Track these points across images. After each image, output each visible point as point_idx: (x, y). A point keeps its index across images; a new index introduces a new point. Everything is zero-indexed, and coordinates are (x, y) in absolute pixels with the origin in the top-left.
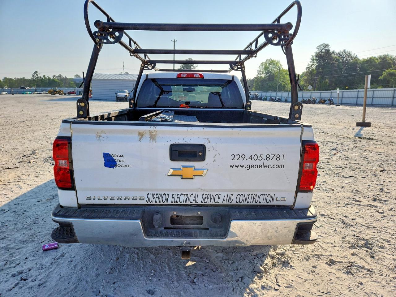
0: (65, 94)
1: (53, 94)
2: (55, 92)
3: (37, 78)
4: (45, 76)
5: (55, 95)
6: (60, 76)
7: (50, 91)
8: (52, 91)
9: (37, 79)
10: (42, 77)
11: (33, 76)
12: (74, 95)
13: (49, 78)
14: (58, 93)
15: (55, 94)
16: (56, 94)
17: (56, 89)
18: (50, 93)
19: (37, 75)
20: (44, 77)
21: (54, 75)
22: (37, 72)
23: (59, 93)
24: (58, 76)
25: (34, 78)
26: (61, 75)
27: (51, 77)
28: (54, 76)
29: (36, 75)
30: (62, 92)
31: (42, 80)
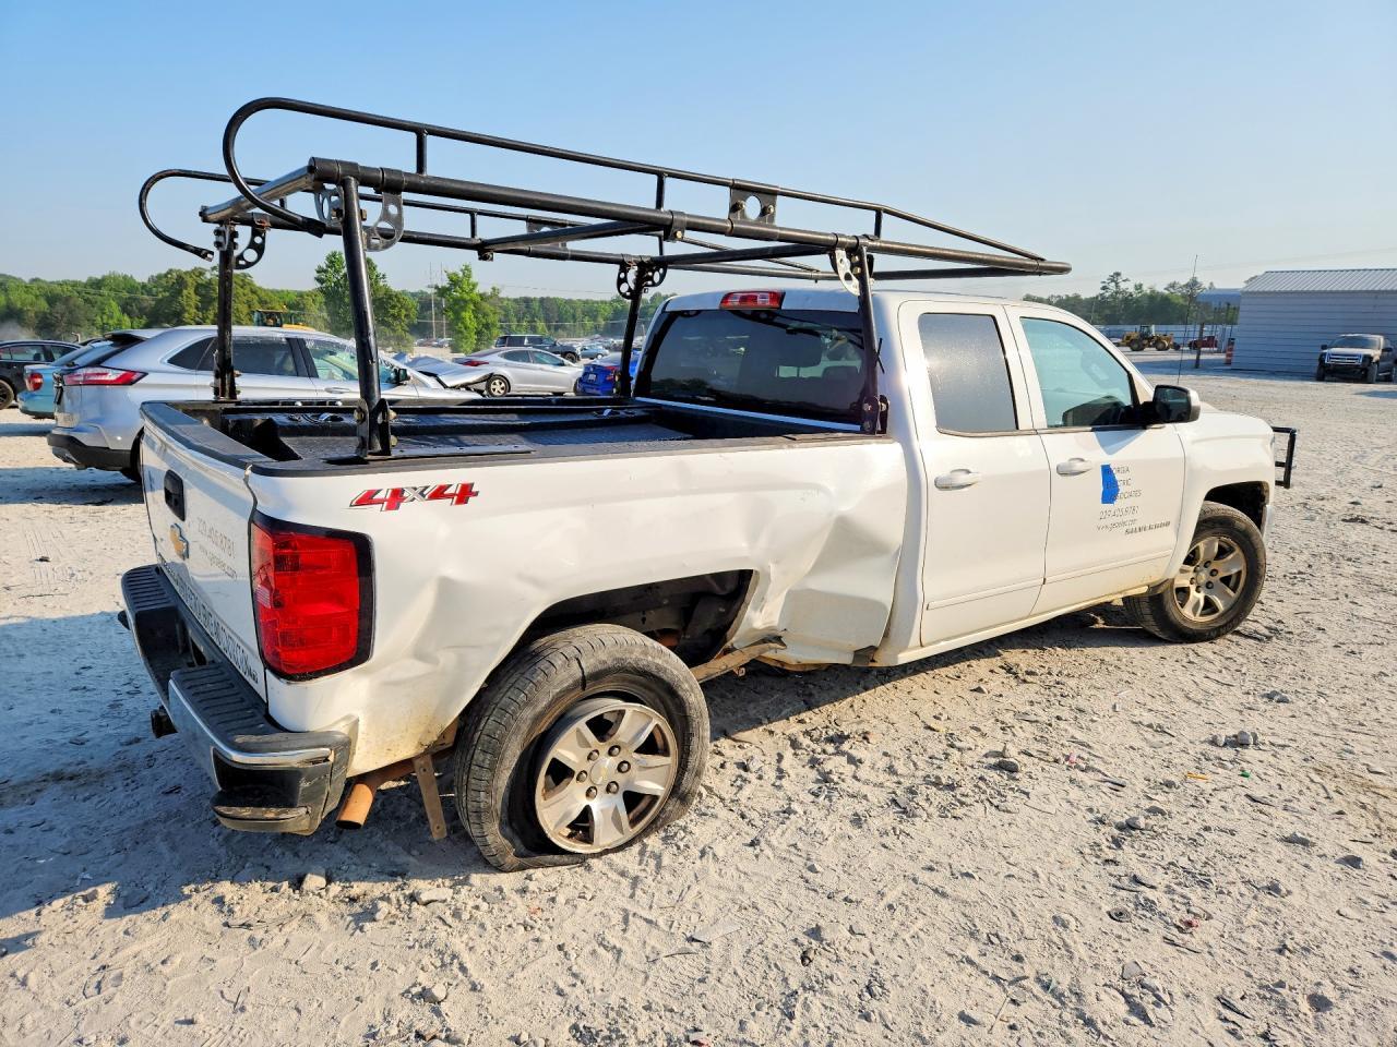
0: (1177, 347)
1: (1136, 346)
2: (1146, 342)
3: (1116, 293)
4: (1141, 285)
5: (1142, 349)
6: (1194, 284)
7: (1128, 338)
8: (1135, 336)
9: (1115, 298)
10: (1131, 289)
11: (1104, 288)
12: (1210, 352)
13: (1153, 291)
14: (1154, 345)
15: (1144, 346)
16: (1147, 349)
17: (1149, 331)
18: (1128, 345)
19: (1117, 284)
20: (1137, 289)
21: (1172, 281)
22: (1118, 274)
23: (1158, 344)
24: (1187, 285)
25: (1107, 295)
26: (1199, 280)
27: (1161, 288)
28: (1173, 286)
29: (1113, 284)
30: (1168, 340)
31: (1128, 300)
